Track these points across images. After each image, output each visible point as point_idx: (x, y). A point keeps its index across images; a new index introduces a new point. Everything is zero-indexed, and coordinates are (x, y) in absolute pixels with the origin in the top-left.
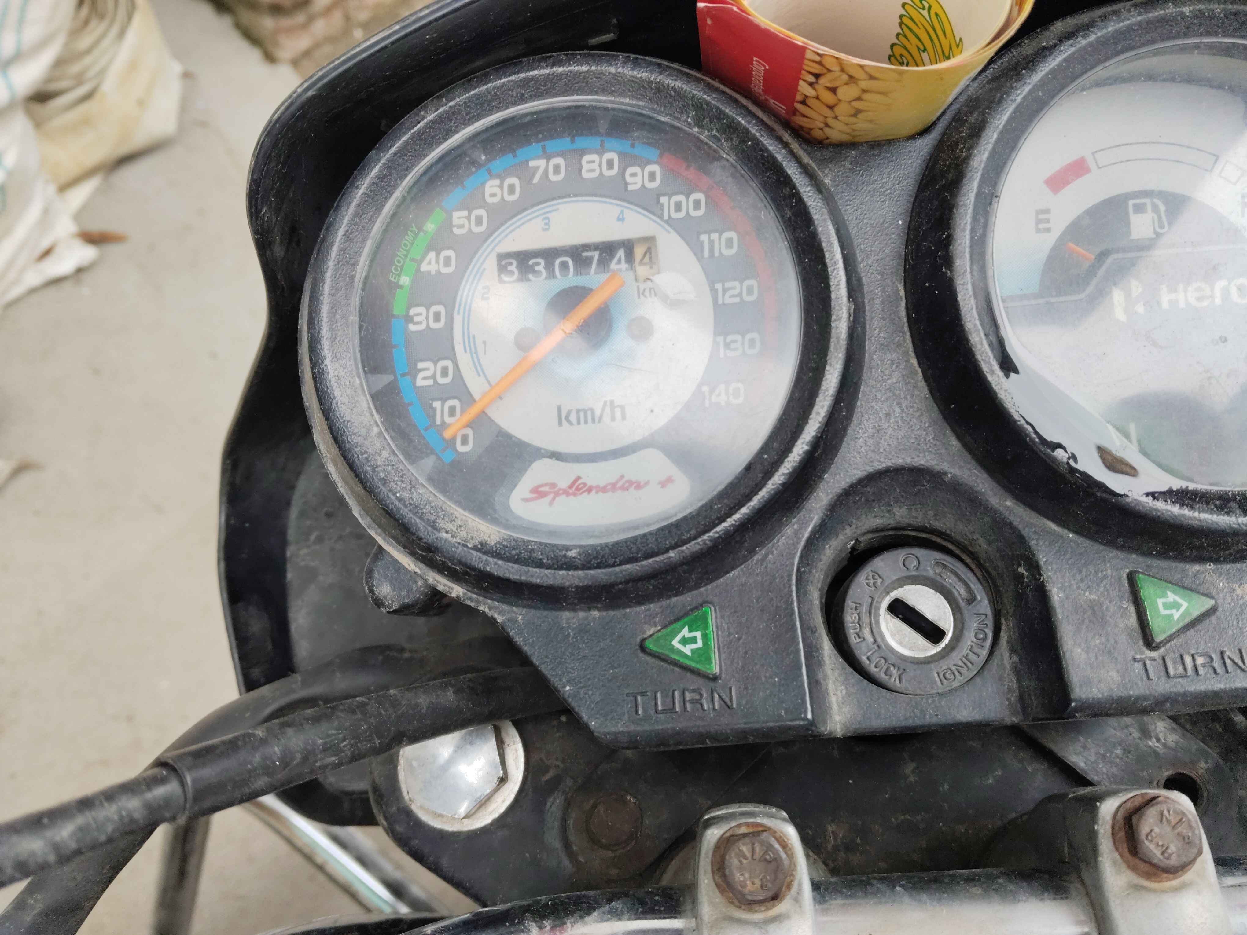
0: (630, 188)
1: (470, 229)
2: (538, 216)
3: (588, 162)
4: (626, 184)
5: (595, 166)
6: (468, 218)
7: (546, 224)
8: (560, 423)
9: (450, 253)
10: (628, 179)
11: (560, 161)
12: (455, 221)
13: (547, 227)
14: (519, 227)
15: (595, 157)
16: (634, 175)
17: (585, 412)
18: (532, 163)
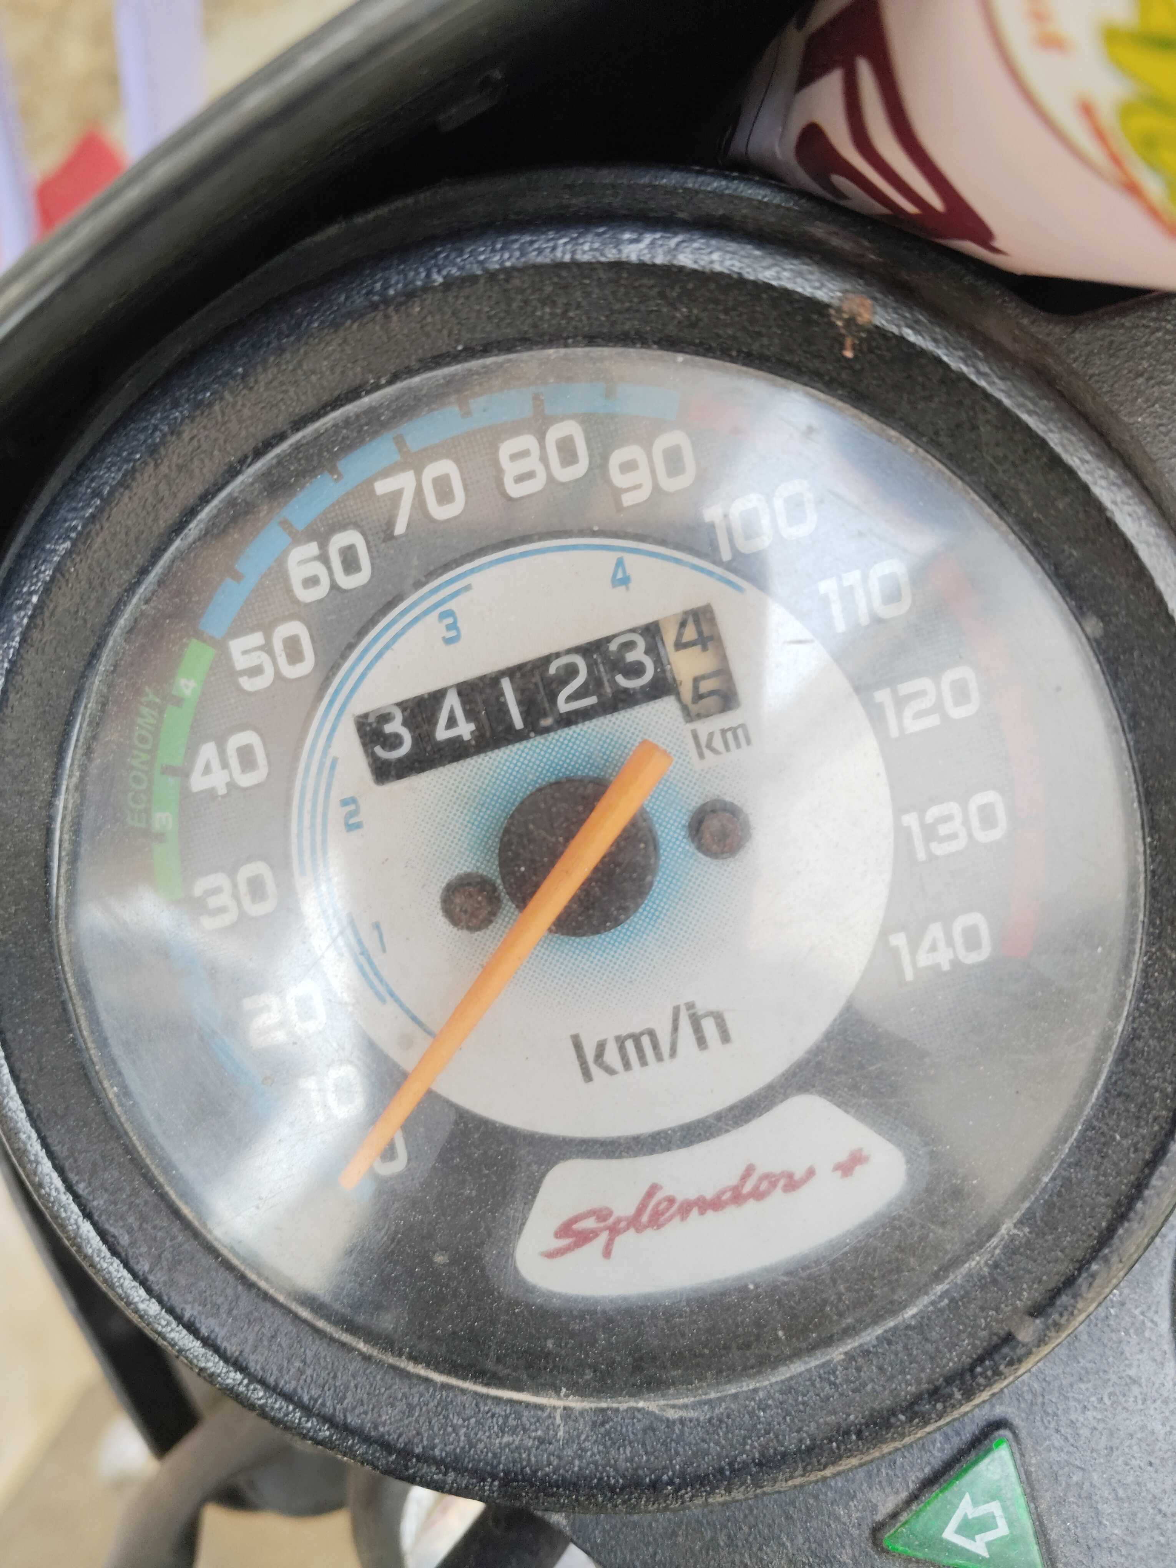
0: (628, 500)
1: (278, 675)
2: (426, 613)
3: (514, 457)
4: (617, 493)
5: (532, 463)
6: (267, 648)
7: (449, 628)
8: (587, 1075)
9: (249, 738)
10: (619, 479)
11: (445, 467)
12: (241, 662)
13: (452, 633)
14: (387, 647)
15: (527, 441)
16: (628, 467)
17: (636, 1038)
18: (382, 487)
